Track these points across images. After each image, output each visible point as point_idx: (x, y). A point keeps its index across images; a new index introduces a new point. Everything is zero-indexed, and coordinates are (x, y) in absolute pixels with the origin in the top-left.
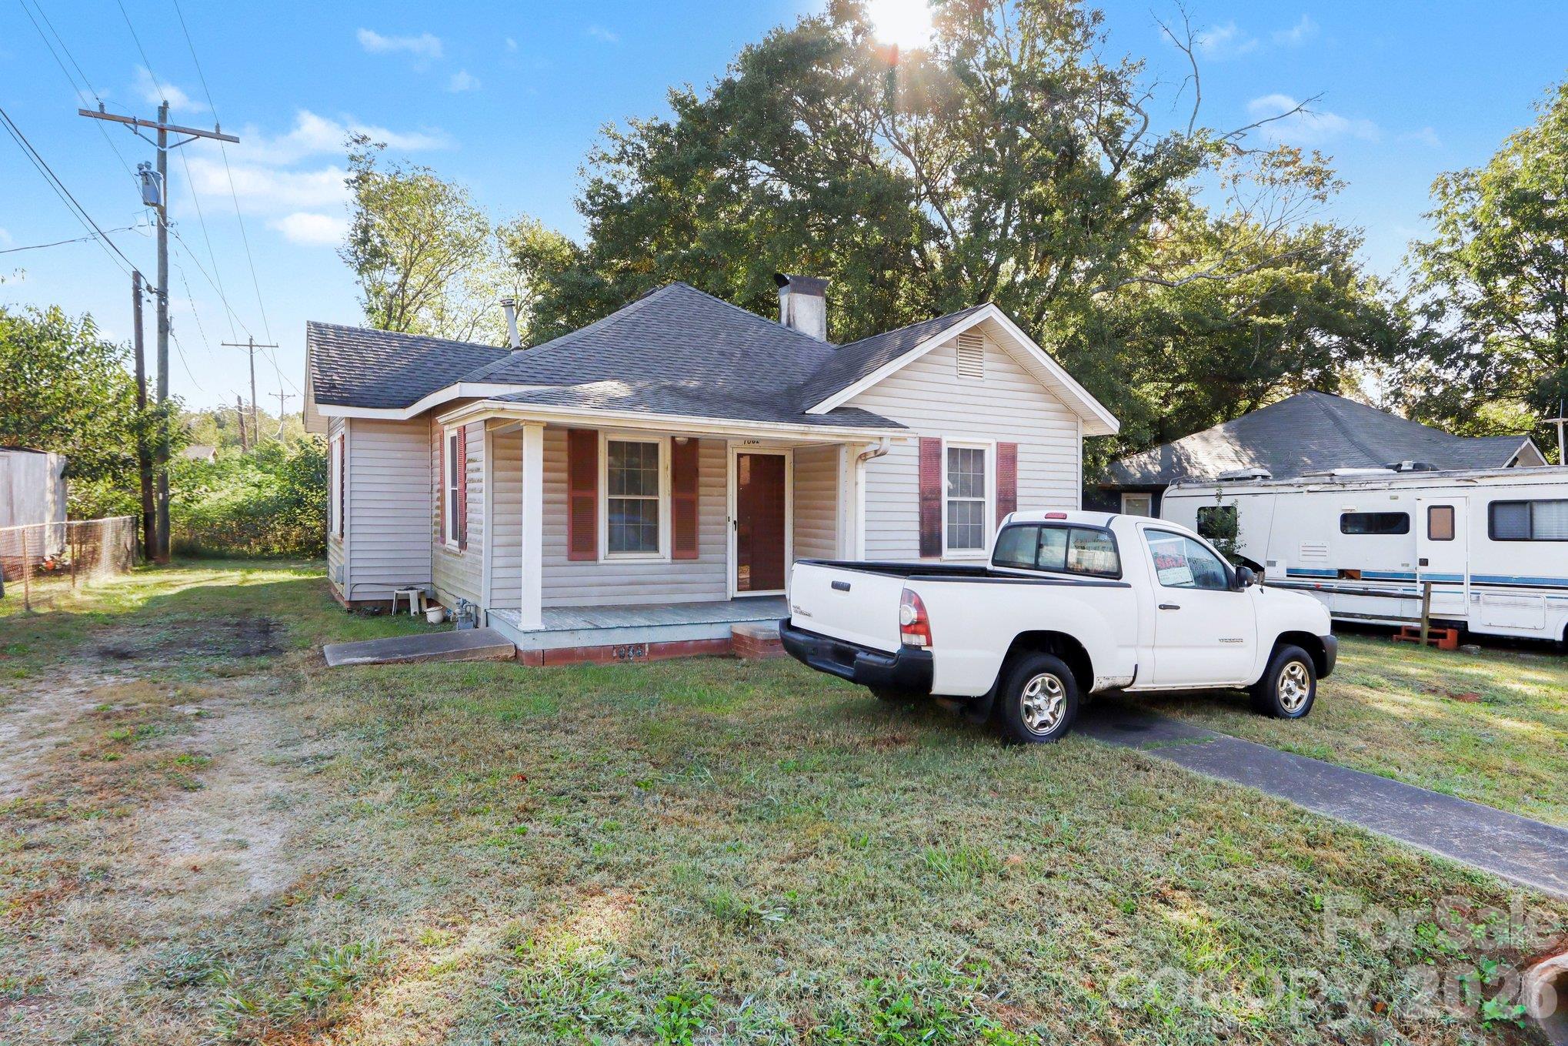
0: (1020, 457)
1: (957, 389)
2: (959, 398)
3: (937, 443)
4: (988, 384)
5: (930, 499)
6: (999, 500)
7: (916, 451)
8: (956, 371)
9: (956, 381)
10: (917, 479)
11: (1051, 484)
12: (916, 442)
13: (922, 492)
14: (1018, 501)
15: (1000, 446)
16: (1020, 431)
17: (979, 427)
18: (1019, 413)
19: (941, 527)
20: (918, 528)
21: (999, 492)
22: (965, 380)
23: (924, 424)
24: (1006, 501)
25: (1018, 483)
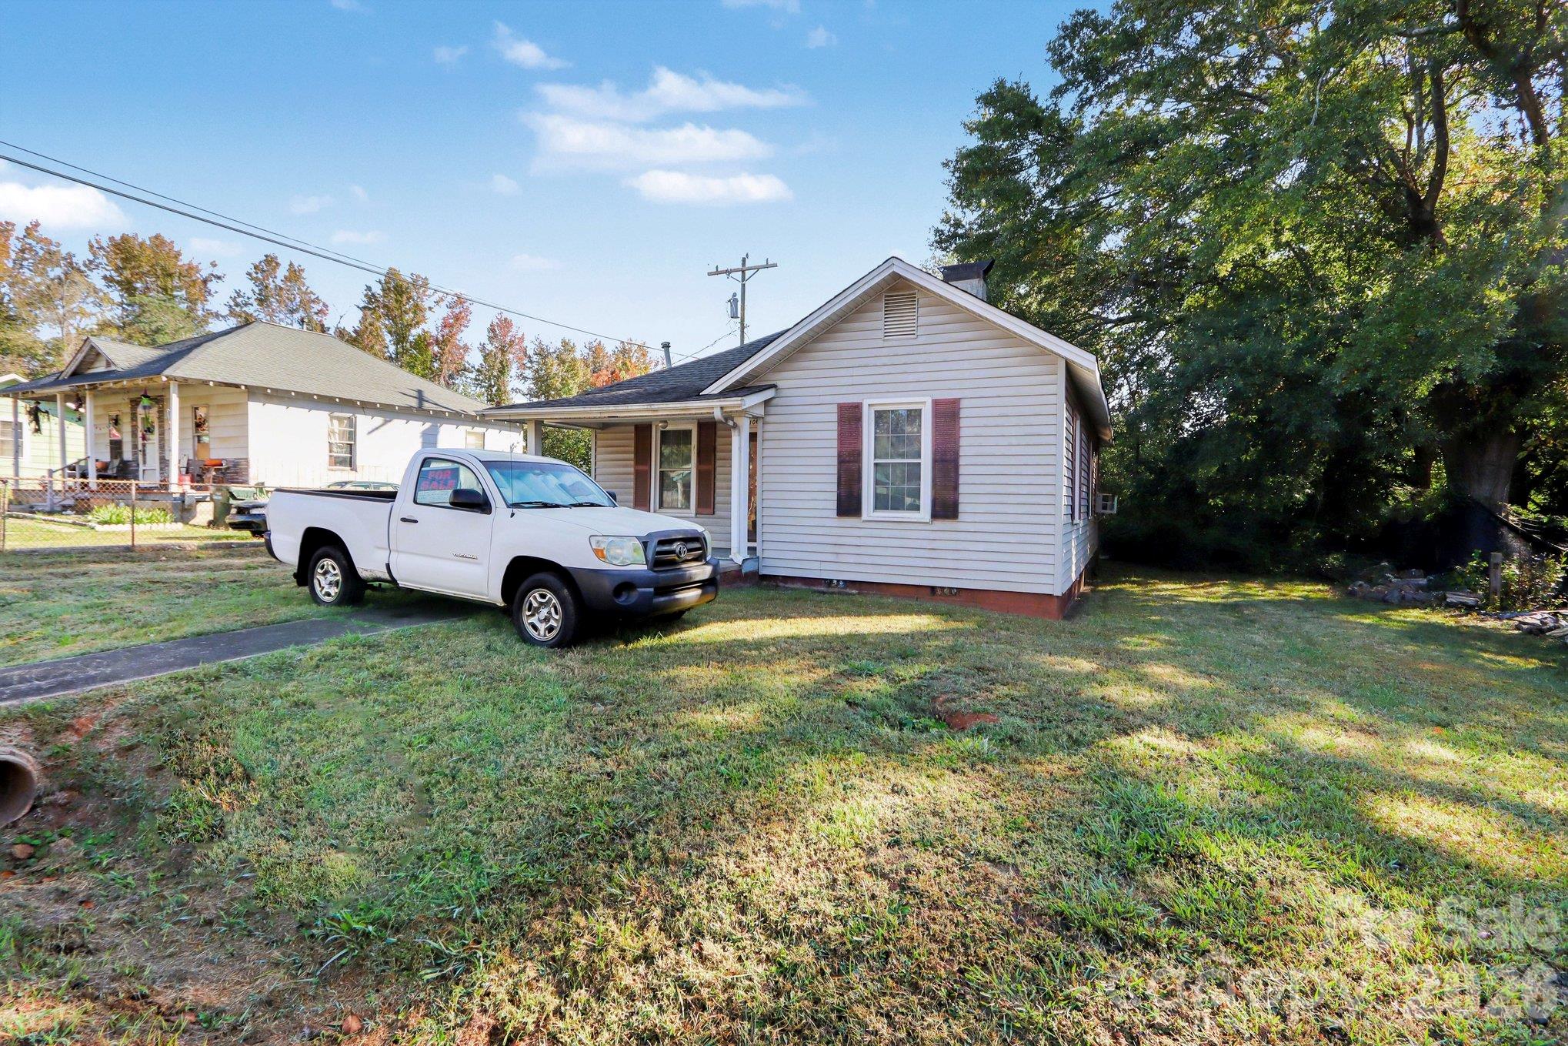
0: (963, 413)
1: (885, 351)
2: (885, 360)
3: (857, 407)
4: (921, 340)
5: (849, 462)
6: (935, 461)
7: (835, 417)
8: (881, 334)
9: (881, 343)
10: (835, 444)
11: (1014, 440)
12: (835, 409)
13: (840, 456)
14: (962, 461)
15: (936, 403)
16: (967, 384)
17: (911, 387)
18: (966, 365)
19: (860, 489)
20: (836, 489)
21: (935, 452)
22: (894, 341)
23: (844, 390)
24: (943, 461)
25: (963, 442)
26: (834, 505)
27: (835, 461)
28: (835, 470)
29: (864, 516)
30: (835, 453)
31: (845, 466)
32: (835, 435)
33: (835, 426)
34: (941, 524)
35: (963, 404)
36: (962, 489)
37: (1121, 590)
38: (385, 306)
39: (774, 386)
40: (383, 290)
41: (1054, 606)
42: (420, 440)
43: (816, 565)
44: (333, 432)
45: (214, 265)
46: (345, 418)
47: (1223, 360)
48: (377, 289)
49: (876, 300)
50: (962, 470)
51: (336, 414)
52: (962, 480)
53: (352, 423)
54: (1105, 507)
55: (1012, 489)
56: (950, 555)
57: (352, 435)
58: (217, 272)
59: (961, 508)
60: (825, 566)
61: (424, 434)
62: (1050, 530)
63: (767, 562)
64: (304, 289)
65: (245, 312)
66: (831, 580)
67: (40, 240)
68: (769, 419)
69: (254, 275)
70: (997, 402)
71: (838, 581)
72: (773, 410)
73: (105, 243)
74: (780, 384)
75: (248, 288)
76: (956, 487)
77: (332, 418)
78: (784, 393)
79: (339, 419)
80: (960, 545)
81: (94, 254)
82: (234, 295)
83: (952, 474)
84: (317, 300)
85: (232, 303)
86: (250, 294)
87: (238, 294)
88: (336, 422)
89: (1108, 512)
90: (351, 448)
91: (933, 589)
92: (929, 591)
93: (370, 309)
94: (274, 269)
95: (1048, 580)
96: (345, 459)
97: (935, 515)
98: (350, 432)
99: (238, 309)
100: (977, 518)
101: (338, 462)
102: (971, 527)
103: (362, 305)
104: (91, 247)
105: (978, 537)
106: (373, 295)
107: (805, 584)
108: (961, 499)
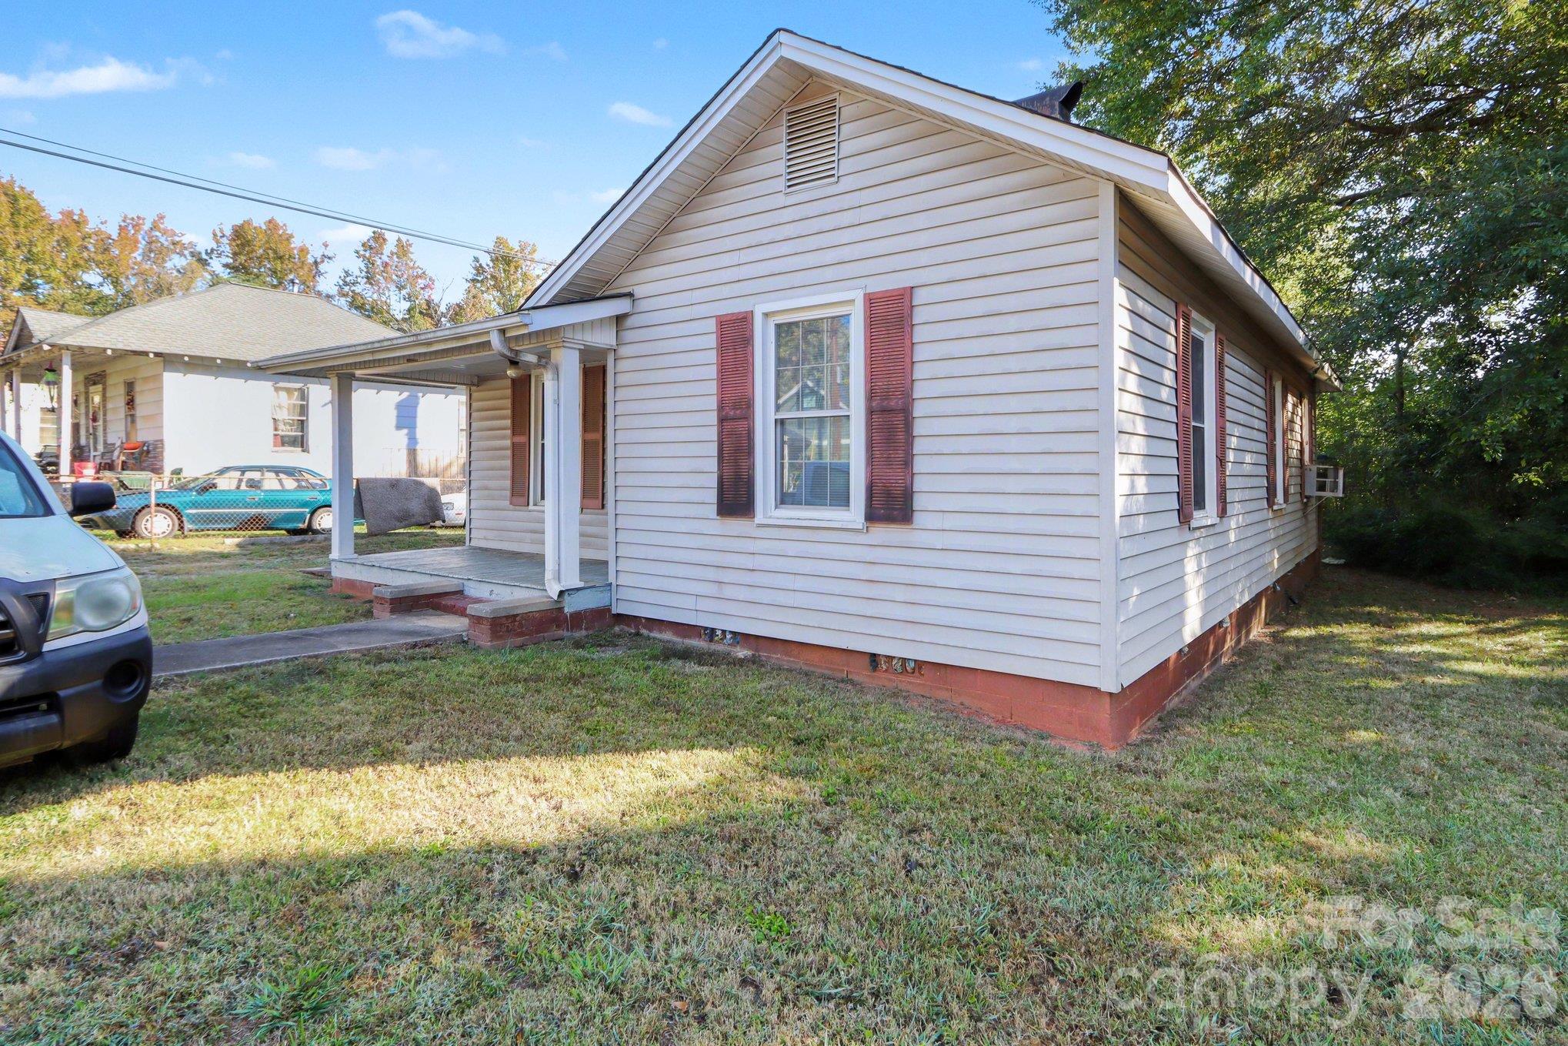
0: (919, 316)
1: (787, 214)
2: (789, 230)
3: (746, 320)
4: (845, 183)
5: (734, 418)
6: (870, 412)
7: (712, 341)
8: (781, 184)
9: (781, 200)
10: (713, 387)
11: (1013, 363)
12: (711, 325)
13: (721, 408)
14: (919, 410)
15: (871, 300)
16: (924, 258)
17: (829, 274)
18: (921, 221)
19: (751, 467)
20: (715, 468)
21: (871, 395)
22: (802, 194)
23: (726, 291)
24: (884, 411)
25: (920, 372)
26: (712, 496)
27: (713, 418)
28: (713, 434)
29: (759, 518)
30: (712, 403)
31: (728, 426)
32: (712, 372)
33: (712, 356)
34: (884, 533)
35: (920, 297)
36: (920, 465)
37: (1333, 636)
38: (493, 277)
39: (630, 295)
40: (492, 260)
41: (1104, 713)
42: (394, 413)
43: (690, 603)
44: (280, 407)
45: (326, 245)
46: (296, 390)
47: (1523, 209)
48: (485, 260)
49: (770, 122)
50: (919, 428)
51: (281, 384)
52: (919, 446)
53: (303, 396)
54: (1321, 487)
55: (1014, 464)
56: (900, 594)
57: (304, 410)
58: (328, 253)
59: (919, 502)
60: (704, 604)
61: (399, 406)
62: (1089, 549)
63: (624, 594)
64: (411, 264)
65: (353, 291)
66: (713, 630)
67: (165, 232)
68: (624, 351)
69: (362, 253)
70: (980, 287)
71: (724, 632)
72: (629, 335)
73: (228, 232)
74: (639, 291)
75: (356, 266)
76: (908, 462)
77: (277, 389)
78: (643, 305)
79: (288, 391)
80: (919, 576)
81: (217, 242)
82: (343, 274)
83: (901, 437)
84: (423, 275)
85: (341, 283)
86: (357, 273)
87: (347, 273)
88: (283, 394)
89: (1327, 494)
90: (302, 425)
91: (874, 658)
92: (867, 660)
93: (478, 281)
94: (381, 246)
95: (1090, 656)
96: (296, 437)
97: (872, 517)
98: (302, 406)
99: (346, 289)
100: (950, 522)
101: (284, 441)
102: (938, 540)
103: (470, 277)
104: (215, 235)
105: (951, 560)
106: (481, 266)
107: (677, 634)
108: (919, 484)
